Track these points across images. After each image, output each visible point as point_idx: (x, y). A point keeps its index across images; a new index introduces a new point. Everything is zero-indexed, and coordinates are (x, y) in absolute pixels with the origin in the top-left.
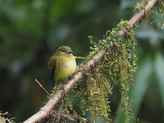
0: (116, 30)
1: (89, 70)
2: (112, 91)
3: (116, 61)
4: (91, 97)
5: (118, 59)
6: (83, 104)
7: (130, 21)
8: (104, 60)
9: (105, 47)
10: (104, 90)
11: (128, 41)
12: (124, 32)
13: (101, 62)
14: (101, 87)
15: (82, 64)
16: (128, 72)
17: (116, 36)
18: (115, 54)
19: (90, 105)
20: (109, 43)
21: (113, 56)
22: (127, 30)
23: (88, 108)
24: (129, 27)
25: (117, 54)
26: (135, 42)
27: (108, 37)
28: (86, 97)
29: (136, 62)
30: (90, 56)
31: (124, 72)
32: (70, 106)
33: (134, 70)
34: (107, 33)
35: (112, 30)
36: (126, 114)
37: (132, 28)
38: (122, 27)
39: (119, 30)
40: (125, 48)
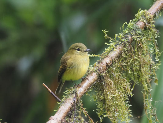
0: (134, 22)
1: (105, 70)
2: (132, 93)
3: (136, 58)
4: (108, 101)
5: (138, 55)
6: (99, 109)
7: (149, 10)
8: (122, 57)
9: (122, 42)
10: (123, 92)
11: (149, 33)
12: (144, 24)
13: (118, 59)
14: (120, 89)
15: (96, 63)
16: (151, 69)
17: (134, 29)
18: (135, 50)
19: (108, 110)
20: (126, 37)
21: (132, 52)
22: (147, 20)
23: (105, 114)
24: (148, 17)
25: (136, 49)
26: (157, 34)
27: (126, 30)
28: (103, 101)
29: (159, 58)
30: (105, 54)
31: (146, 70)
32: (84, 112)
33: (158, 67)
34: (124, 25)
35: (129, 22)
36: (150, 119)
37: (152, 18)
38: (141, 17)
39: (137, 21)
40: (145, 41)
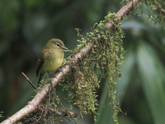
0: (103, 23)
1: (77, 63)
2: (99, 85)
3: (104, 54)
4: (78, 91)
5: (106, 52)
6: (70, 97)
7: (117, 13)
8: (92, 53)
9: (92, 40)
10: (91, 84)
11: (116, 33)
12: (112, 25)
13: (88, 55)
14: (89, 81)
15: (70, 57)
16: (116, 65)
17: (103, 29)
18: (103, 47)
19: (78, 99)
20: (96, 36)
21: (100, 49)
22: (115, 22)
23: (75, 102)
24: (116, 19)
25: (105, 47)
26: (123, 34)
27: (96, 30)
28: (74, 91)
29: (123, 55)
30: (77, 49)
31: (112, 66)
32: (57, 99)
33: (122, 63)
34: (94, 25)
35: (100, 23)
36: (114, 108)
37: (120, 20)
38: (110, 19)
39: (106, 23)
40: (112, 41)
